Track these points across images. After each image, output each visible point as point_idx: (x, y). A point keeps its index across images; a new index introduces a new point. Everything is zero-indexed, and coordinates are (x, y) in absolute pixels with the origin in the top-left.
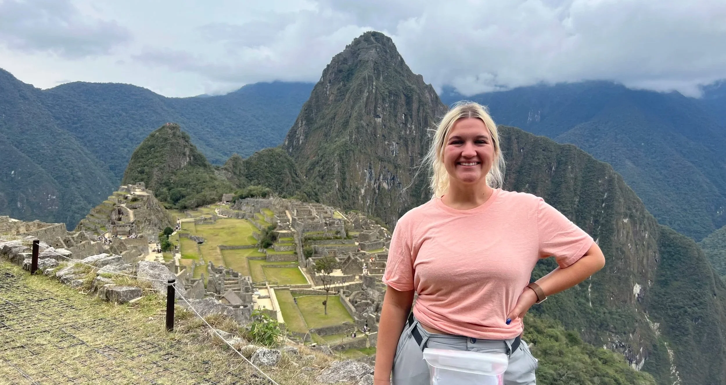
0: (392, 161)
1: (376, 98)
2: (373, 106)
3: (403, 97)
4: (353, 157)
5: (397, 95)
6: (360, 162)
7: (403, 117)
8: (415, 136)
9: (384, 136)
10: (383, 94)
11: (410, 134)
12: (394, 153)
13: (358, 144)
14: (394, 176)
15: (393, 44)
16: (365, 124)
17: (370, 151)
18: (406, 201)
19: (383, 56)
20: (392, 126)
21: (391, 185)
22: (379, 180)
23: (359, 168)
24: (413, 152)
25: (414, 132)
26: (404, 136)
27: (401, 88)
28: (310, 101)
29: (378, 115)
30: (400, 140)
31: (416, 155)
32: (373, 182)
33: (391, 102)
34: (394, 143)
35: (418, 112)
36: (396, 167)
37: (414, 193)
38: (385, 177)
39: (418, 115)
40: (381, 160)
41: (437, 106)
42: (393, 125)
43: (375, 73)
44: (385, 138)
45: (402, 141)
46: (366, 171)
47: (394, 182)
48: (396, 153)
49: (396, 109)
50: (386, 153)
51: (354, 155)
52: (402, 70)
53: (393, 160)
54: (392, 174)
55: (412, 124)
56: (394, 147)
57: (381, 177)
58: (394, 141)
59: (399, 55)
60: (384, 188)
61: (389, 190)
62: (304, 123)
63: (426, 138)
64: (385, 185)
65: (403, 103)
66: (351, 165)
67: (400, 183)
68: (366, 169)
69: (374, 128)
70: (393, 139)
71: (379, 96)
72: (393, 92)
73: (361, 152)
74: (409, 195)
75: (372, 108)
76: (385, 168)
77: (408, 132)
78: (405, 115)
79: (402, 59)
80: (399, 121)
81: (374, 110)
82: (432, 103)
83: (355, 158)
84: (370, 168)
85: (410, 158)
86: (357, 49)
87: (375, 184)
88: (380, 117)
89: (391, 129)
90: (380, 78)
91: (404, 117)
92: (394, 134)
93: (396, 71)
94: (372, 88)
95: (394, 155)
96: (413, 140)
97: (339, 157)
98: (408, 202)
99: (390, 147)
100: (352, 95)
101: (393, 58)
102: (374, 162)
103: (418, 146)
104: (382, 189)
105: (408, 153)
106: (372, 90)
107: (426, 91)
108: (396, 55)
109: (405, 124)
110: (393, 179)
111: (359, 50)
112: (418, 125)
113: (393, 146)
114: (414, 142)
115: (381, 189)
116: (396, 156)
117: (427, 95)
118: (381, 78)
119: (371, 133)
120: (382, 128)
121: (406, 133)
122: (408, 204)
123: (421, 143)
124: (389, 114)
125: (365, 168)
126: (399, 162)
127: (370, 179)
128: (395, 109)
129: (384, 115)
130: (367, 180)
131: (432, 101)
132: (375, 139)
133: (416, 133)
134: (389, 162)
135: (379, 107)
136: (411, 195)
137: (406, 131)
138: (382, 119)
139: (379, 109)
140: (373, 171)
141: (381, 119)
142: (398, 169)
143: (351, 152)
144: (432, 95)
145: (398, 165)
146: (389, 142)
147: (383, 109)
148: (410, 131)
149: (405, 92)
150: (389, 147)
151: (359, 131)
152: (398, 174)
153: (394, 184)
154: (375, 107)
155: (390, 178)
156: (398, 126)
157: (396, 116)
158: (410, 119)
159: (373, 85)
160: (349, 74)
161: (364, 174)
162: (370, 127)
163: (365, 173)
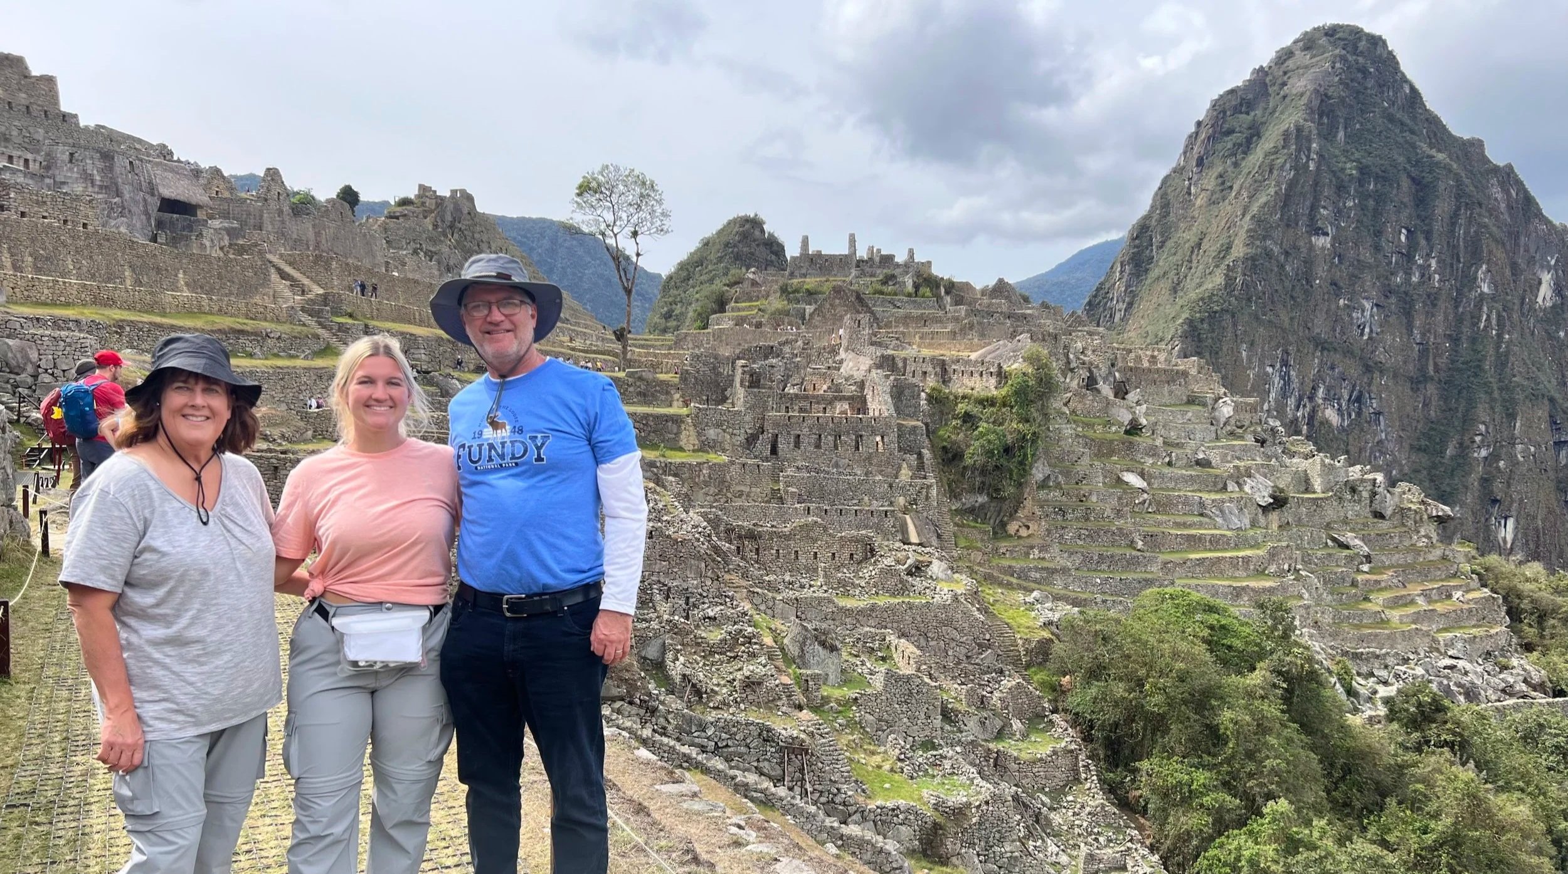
0: (1358, 352)
1: (1316, 184)
2: (1308, 203)
3: (1405, 183)
4: (1230, 329)
5: (1385, 179)
6: (1252, 345)
7: (1403, 238)
8: (1440, 289)
9: (1335, 284)
10: (1339, 174)
11: (1421, 283)
12: (1367, 330)
13: (1249, 300)
14: (1361, 393)
15: (1390, 53)
16: (1276, 250)
17: (1287, 321)
18: (1395, 461)
19: (1352, 80)
20: (1362, 258)
21: (1350, 415)
22: (1311, 398)
23: (1249, 358)
24: (1429, 331)
25: (1437, 277)
26: (1403, 289)
27: (1401, 159)
28: (1148, 217)
29: (1320, 229)
30: (1387, 296)
31: (1439, 341)
32: (1291, 402)
33: (1364, 196)
34: (1367, 305)
35: (1453, 224)
36: (1368, 369)
37: (1423, 443)
38: (1332, 393)
39: (1453, 231)
40: (1322, 346)
41: (1528, 221)
42: (1367, 255)
43: (1322, 124)
44: (1340, 288)
45: (1393, 300)
46: (1269, 370)
47: (1360, 409)
48: (1371, 331)
49: (1381, 214)
50: (1338, 330)
51: (1235, 325)
52: (1414, 118)
53: (1362, 350)
54: (1354, 386)
55: (1428, 255)
56: (1367, 314)
57: (1321, 392)
58: (1367, 298)
59: (1404, 79)
60: (1326, 422)
61: (1342, 429)
62: (1127, 271)
63: (1473, 295)
64: (1331, 415)
65: (1406, 200)
66: (1225, 349)
67: (1378, 413)
68: (1272, 366)
69: (1305, 262)
70: (1365, 291)
71: (1326, 178)
72: (1374, 169)
73: (1257, 318)
74: (1406, 445)
75: (1303, 209)
76: (1332, 368)
77: (1415, 279)
78: (1409, 231)
79: (1413, 89)
80: (1387, 248)
81: (1310, 215)
82: (1510, 214)
83: (1239, 332)
84: (1285, 363)
85: (1417, 348)
86: (1281, 73)
87: (1298, 408)
88: (1327, 234)
89: (1361, 265)
90: (1335, 136)
91: (1407, 238)
92: (1368, 278)
93: (1391, 119)
94: (1308, 157)
95: (1365, 338)
96: (1432, 299)
97: (1190, 326)
98: (1401, 465)
99: (1354, 315)
100: (1249, 180)
101: (1385, 89)
102: (1298, 350)
103: (1446, 318)
104: (1321, 423)
105: (1410, 333)
106: (1307, 162)
107: (1494, 181)
108: (1395, 81)
109: (1409, 257)
110: (1359, 400)
111: (1285, 73)
112: (1448, 261)
113: (1363, 311)
114: (1434, 305)
115: (1316, 424)
116: (1370, 338)
117: (1497, 192)
118: (1341, 134)
119: (1297, 275)
120: (1333, 263)
121: (1407, 281)
122: (1401, 471)
123: (1456, 307)
124: (1357, 227)
125: (1268, 362)
126: (1380, 355)
127: (1284, 393)
128: (1377, 213)
129: (1338, 227)
130: (1273, 395)
131: (1510, 207)
132: (1306, 291)
133: (1440, 281)
134: (1348, 352)
135: (1324, 208)
136: (1412, 447)
137: (1408, 273)
138: (1334, 238)
139: (1323, 211)
140: (1292, 373)
141: (1329, 239)
142: (1377, 375)
143: (1227, 317)
144: (1514, 194)
145: (1376, 364)
146: (1350, 300)
147: (1339, 213)
148: (1422, 275)
149: (1415, 172)
150: (1350, 316)
151: (1256, 266)
152: (1374, 388)
153: (1359, 414)
154: (1314, 208)
155: (1346, 397)
156: (1384, 262)
157: (1378, 233)
158: (1423, 242)
159: (1309, 150)
160: (1252, 136)
161: (1265, 379)
162: (1295, 258)
163: (1267, 374)
